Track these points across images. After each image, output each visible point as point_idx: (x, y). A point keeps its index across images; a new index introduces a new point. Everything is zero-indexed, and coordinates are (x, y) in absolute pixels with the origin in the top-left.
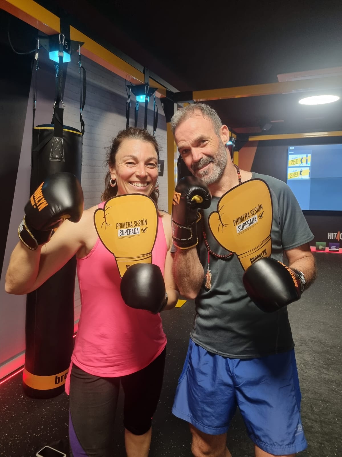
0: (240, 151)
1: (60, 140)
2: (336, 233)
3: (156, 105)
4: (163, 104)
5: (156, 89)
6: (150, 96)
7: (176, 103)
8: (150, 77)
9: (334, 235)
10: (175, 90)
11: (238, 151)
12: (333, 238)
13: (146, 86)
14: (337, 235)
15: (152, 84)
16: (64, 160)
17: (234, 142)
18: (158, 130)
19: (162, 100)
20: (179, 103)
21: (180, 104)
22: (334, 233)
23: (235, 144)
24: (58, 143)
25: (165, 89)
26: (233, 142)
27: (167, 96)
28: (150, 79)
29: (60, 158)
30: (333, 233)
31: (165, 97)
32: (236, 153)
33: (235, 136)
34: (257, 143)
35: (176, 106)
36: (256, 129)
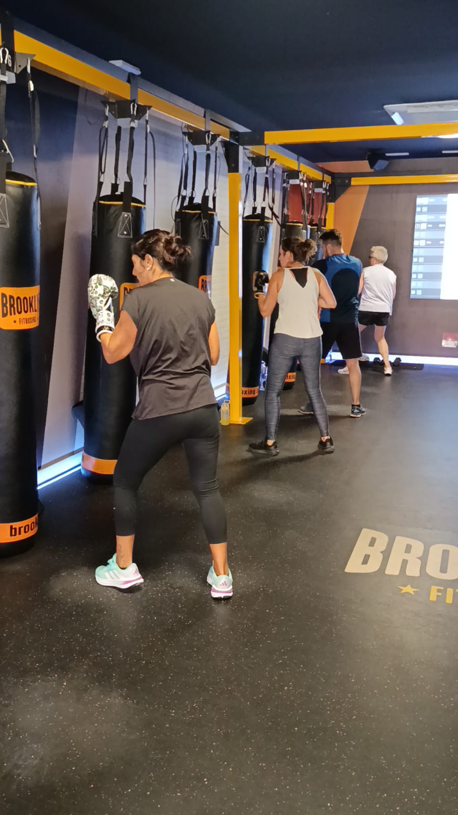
0: (336, 202)
1: (128, 215)
4: (224, 149)
5: (219, 134)
7: (242, 145)
8: (212, 120)
10: (241, 129)
11: (334, 202)
13: (208, 133)
15: (215, 128)
16: (132, 237)
17: (327, 188)
20: (247, 145)
23: (329, 190)
24: (127, 218)
25: (228, 130)
26: (325, 189)
27: (230, 138)
28: (212, 122)
29: (128, 234)
31: (228, 140)
32: (331, 205)
33: (328, 179)
34: (367, 189)
35: (241, 148)
36: (364, 165)
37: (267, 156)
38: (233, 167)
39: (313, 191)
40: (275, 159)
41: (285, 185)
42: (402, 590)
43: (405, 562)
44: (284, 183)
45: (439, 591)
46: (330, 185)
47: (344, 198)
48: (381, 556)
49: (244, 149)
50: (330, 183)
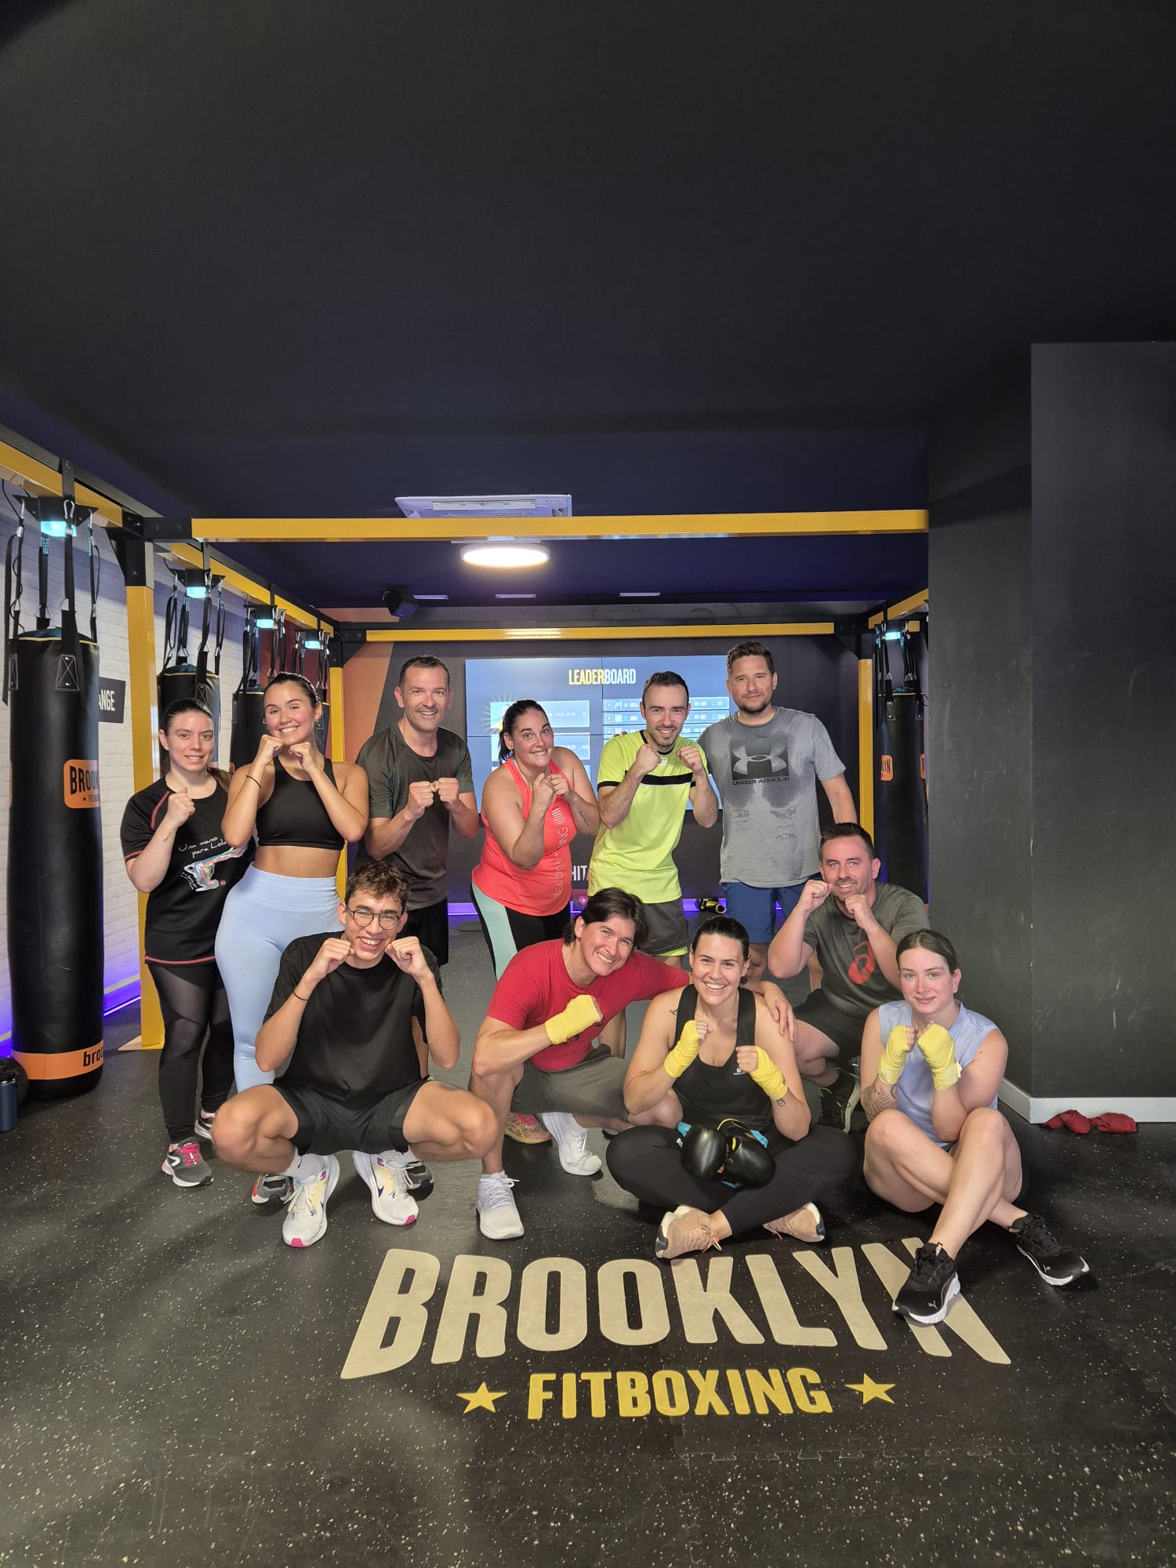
0: (345, 667)
2: (584, 867)
3: (96, 547)
4: (113, 542)
5: (94, 510)
6: (77, 525)
7: (150, 540)
8: (78, 481)
9: (581, 869)
10: (148, 513)
11: (342, 667)
12: (579, 879)
13: (67, 501)
14: (587, 870)
15: (83, 496)
17: (327, 642)
18: (101, 602)
19: (112, 532)
20: (158, 542)
21: (162, 545)
22: (582, 867)
23: (330, 647)
25: (119, 508)
26: (323, 643)
27: (124, 526)
28: (77, 485)
30: (578, 867)
31: (121, 526)
32: (336, 674)
33: (327, 628)
34: (390, 649)
35: (149, 547)
36: (383, 614)
37: (205, 569)
38: (134, 574)
39: (302, 646)
40: (223, 577)
41: (248, 628)
42: (468, 1402)
43: (474, 1320)
44: (247, 625)
45: (547, 1386)
46: (330, 639)
47: (357, 663)
48: (424, 1314)
49: (157, 549)
50: (332, 635)
